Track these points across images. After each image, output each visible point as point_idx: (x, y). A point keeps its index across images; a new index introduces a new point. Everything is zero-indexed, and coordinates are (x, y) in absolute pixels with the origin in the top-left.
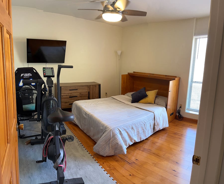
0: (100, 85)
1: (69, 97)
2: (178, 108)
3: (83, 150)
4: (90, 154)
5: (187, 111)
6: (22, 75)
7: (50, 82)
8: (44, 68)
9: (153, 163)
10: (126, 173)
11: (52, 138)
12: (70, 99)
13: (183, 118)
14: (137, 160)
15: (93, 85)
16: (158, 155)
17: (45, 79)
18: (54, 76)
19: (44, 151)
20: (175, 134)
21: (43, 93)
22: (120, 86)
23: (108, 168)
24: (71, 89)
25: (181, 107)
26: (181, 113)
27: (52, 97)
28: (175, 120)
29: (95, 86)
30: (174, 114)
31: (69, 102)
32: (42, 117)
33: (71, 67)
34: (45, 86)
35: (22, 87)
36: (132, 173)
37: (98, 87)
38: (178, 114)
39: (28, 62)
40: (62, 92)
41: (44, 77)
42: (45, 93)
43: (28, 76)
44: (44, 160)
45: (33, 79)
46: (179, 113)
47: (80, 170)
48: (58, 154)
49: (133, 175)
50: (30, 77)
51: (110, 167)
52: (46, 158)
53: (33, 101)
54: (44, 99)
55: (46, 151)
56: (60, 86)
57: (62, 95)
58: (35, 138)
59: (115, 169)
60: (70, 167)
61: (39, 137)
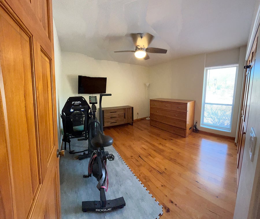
0: (132, 108)
1: (110, 118)
2: (195, 124)
3: (122, 164)
4: (129, 167)
5: (201, 126)
6: (73, 103)
7: (94, 108)
8: (90, 97)
9: (179, 174)
10: (159, 184)
11: (96, 157)
12: (111, 119)
13: (199, 130)
14: (166, 169)
15: (127, 108)
16: (182, 165)
17: (91, 105)
18: (97, 103)
19: (90, 167)
20: (194, 145)
21: (90, 116)
22: (149, 108)
23: (144, 180)
24: (112, 111)
25: (196, 123)
26: (197, 127)
27: (96, 120)
28: (193, 133)
29: (129, 108)
30: (192, 128)
31: (110, 121)
32: (89, 136)
33: (110, 95)
34: (91, 111)
35: (72, 112)
36: (163, 184)
37: (131, 109)
38: (194, 128)
39: (79, 93)
40: (105, 114)
41: (90, 103)
42: (91, 116)
43: (78, 104)
44: (89, 175)
45: (82, 105)
46: (196, 127)
47: (121, 186)
48: (100, 174)
49: (164, 185)
50: (80, 104)
51: (146, 179)
52: (91, 174)
53: (83, 122)
54: (90, 122)
55: (91, 167)
56: (102, 110)
57: (105, 116)
58: (84, 154)
59: (150, 180)
60: (112, 184)
61: (87, 152)
